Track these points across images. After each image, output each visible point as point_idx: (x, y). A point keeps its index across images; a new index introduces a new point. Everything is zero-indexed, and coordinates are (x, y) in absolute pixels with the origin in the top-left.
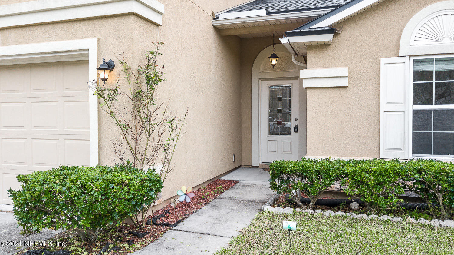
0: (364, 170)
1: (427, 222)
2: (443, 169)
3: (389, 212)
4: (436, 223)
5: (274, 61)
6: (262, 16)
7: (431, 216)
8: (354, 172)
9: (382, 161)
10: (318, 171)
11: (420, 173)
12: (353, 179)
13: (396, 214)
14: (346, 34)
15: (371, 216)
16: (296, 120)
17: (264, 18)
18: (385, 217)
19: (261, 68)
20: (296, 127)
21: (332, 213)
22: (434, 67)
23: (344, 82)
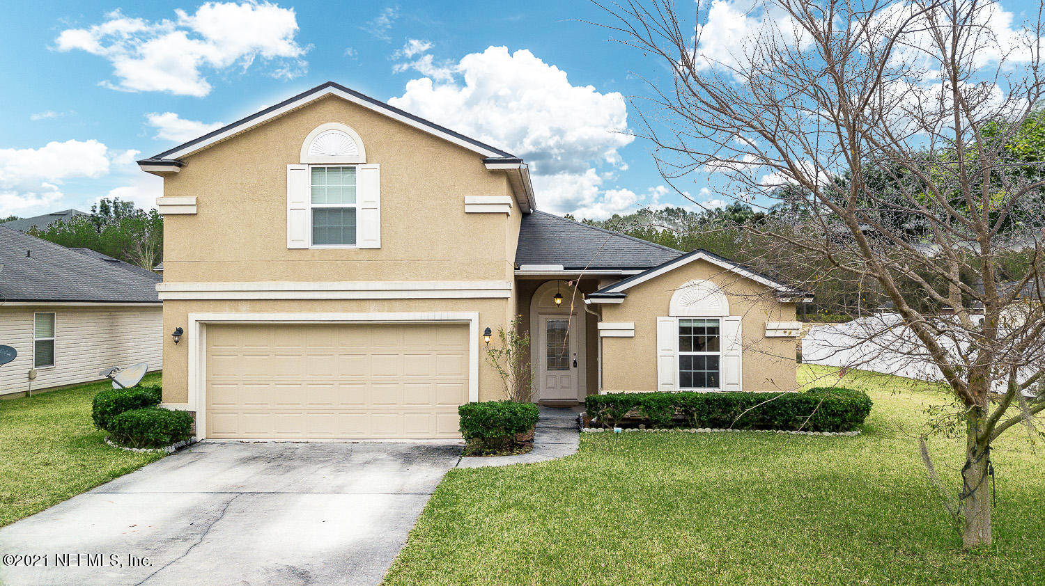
0: (651, 399)
1: (688, 431)
2: (696, 397)
3: (666, 427)
4: (693, 430)
5: (558, 301)
6: (560, 271)
7: (690, 427)
8: (645, 401)
9: (660, 393)
10: (621, 401)
11: (683, 399)
12: (644, 405)
13: (671, 427)
14: (631, 297)
15: (655, 430)
16: (575, 354)
17: (561, 273)
18: (664, 430)
19: (540, 302)
20: (575, 362)
21: (631, 430)
22: (692, 325)
23: (631, 334)
